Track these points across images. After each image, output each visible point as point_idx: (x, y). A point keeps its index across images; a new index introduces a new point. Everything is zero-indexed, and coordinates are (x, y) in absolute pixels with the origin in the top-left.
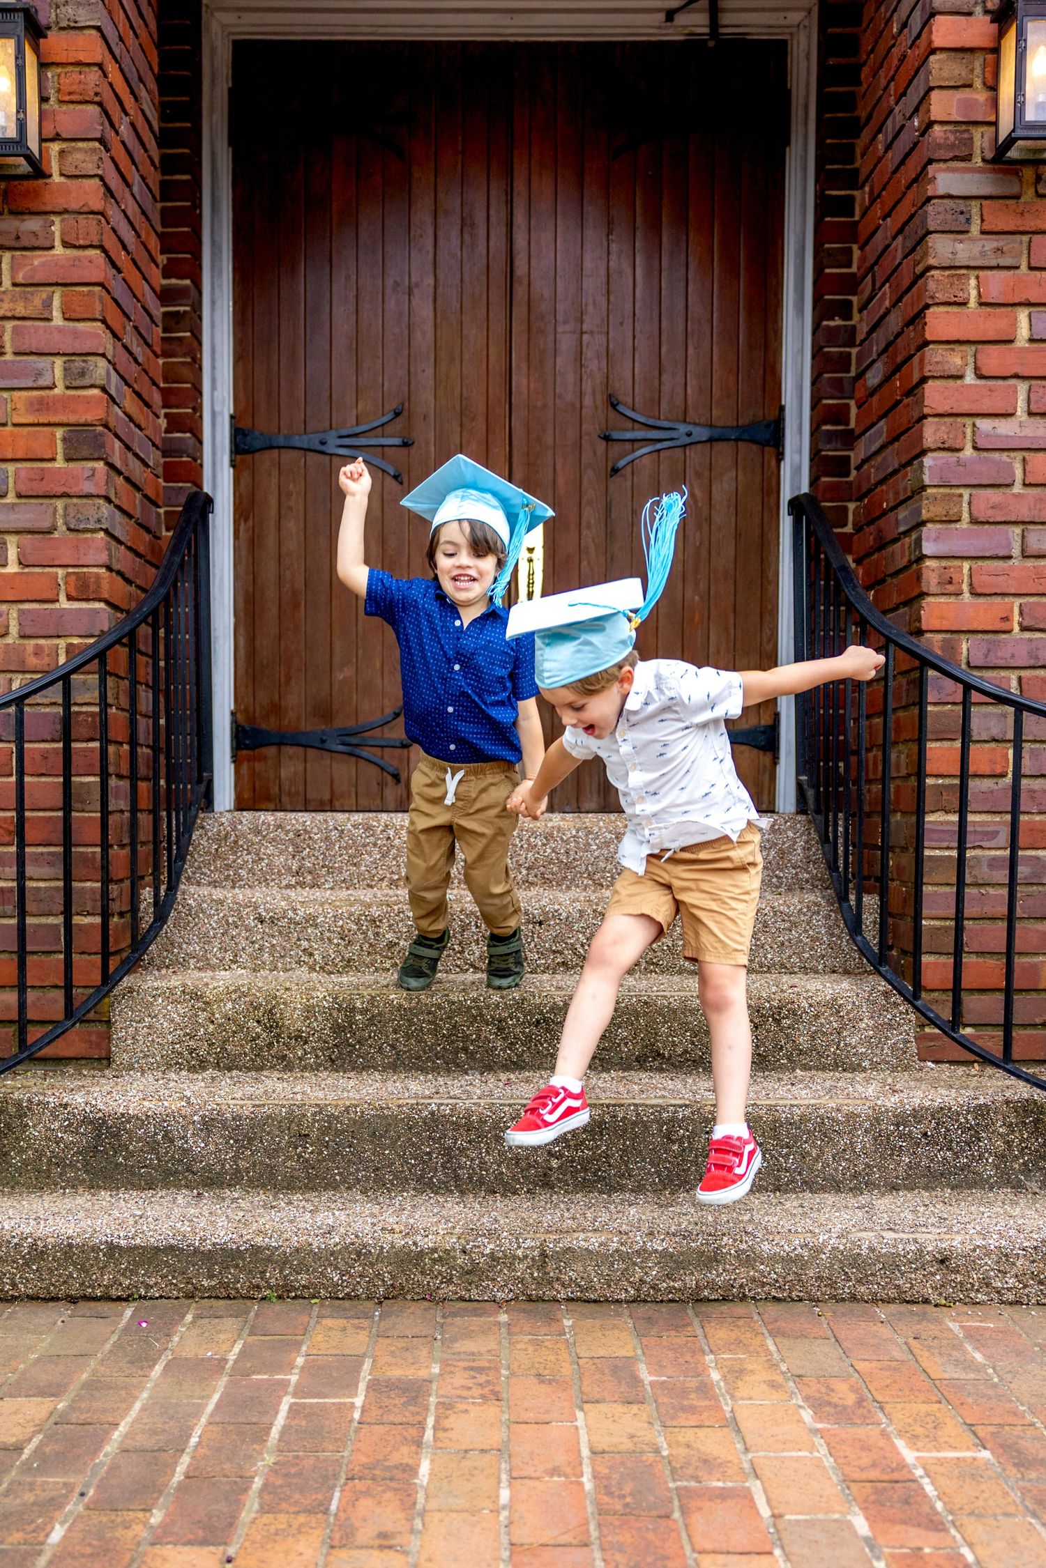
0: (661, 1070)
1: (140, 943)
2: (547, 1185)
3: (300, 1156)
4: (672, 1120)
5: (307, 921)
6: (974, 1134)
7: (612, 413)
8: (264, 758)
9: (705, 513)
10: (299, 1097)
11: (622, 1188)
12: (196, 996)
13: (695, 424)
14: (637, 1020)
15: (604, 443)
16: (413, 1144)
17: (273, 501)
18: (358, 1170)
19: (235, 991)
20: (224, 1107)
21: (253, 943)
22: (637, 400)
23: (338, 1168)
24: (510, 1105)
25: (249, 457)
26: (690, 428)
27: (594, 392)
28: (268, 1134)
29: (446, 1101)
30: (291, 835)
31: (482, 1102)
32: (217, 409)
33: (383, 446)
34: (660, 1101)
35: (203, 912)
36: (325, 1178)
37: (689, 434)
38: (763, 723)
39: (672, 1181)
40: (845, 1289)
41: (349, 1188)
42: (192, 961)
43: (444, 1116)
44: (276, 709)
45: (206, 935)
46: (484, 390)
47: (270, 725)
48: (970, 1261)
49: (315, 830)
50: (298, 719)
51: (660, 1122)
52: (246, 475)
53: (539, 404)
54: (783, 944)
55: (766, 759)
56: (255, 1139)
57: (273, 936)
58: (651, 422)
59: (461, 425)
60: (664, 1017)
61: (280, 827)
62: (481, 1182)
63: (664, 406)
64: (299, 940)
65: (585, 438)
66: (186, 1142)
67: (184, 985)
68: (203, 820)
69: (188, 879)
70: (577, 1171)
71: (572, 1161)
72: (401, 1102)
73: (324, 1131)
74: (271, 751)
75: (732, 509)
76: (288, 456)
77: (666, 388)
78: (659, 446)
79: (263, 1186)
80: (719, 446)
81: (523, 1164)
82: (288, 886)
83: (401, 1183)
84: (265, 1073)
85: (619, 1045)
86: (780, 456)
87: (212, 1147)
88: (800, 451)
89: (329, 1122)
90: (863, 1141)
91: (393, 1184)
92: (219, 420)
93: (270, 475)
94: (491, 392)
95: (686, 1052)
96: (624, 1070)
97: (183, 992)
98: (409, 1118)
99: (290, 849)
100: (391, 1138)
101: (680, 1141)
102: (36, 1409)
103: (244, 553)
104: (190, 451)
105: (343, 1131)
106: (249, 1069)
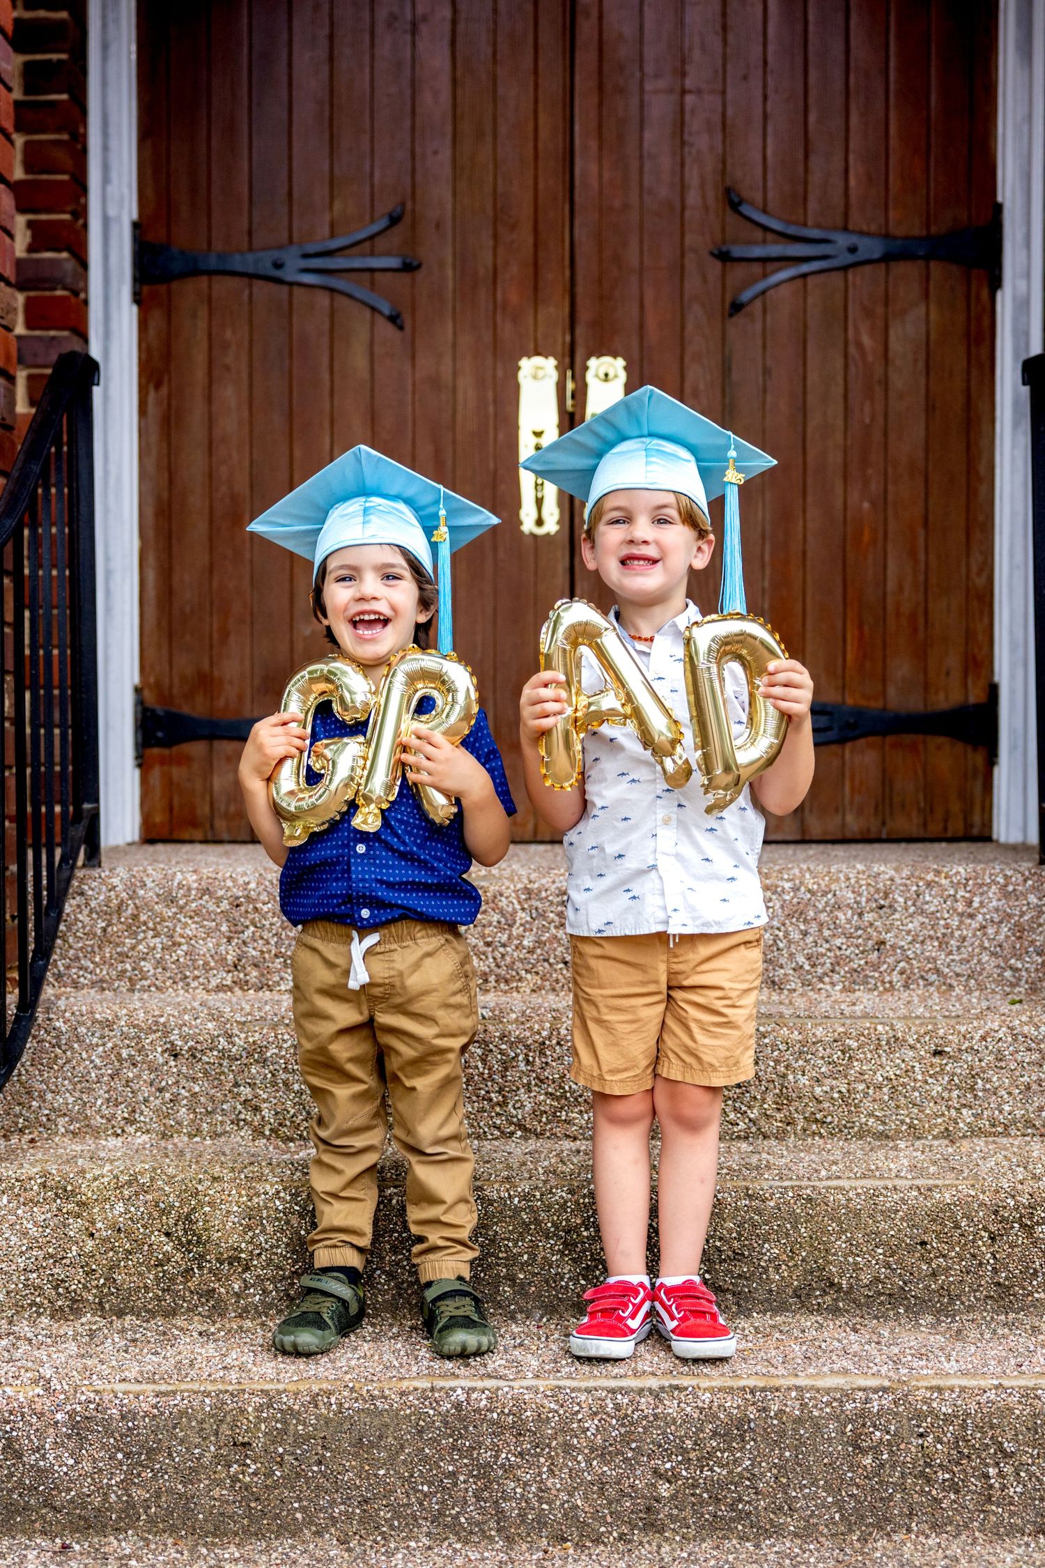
0: (835, 1311)
2: (653, 1526)
3: (235, 1479)
4: (862, 1414)
5: (250, 1055)
7: (731, 217)
8: (185, 760)
9: (878, 371)
10: (233, 1376)
11: (777, 1531)
12: (64, 1193)
13: (862, 233)
14: (795, 1228)
15: (718, 265)
16: (426, 1460)
17: (200, 358)
18: (333, 1503)
19: (129, 1183)
20: (106, 1397)
21: (161, 1090)
22: (770, 195)
23: (299, 1500)
24: (588, 1391)
25: (162, 289)
26: (854, 239)
27: (703, 184)
28: (182, 1442)
29: (480, 1384)
30: (225, 905)
31: (541, 1384)
32: (112, 212)
33: (372, 270)
34: (839, 1381)
35: (80, 1040)
36: (277, 1516)
37: (853, 250)
38: (972, 700)
39: (863, 1517)
41: (318, 1534)
42: (62, 1121)
43: (478, 1411)
44: (206, 682)
45: (84, 1078)
46: (531, 182)
47: (196, 708)
49: (264, 897)
50: (240, 698)
51: (842, 1419)
52: (157, 316)
53: (617, 204)
54: (1028, 1088)
55: (979, 759)
56: (159, 1450)
57: (194, 1080)
58: (791, 230)
59: (495, 236)
60: (840, 1224)
61: (206, 891)
62: (541, 1522)
63: (813, 205)
64: (236, 1085)
65: (690, 256)
66: (43, 1457)
67: (45, 1174)
68: (82, 881)
69: (59, 977)
70: (702, 1503)
71: (694, 1486)
72: (405, 1385)
73: (276, 1437)
74: (197, 749)
75: (921, 365)
76: (223, 286)
77: (815, 178)
78: (805, 268)
79: (173, 1530)
80: (899, 268)
81: (611, 1492)
82: (220, 988)
83: (406, 1522)
84: (179, 1321)
85: (766, 1270)
86: (995, 282)
87: (87, 1466)
88: (1028, 276)
89: (285, 1422)
91: (392, 1527)
92: (114, 229)
93: (194, 316)
94: (541, 186)
95: (877, 1280)
96: (776, 1311)
97: (44, 1185)
98: (420, 1415)
99: (224, 928)
100: (388, 1448)
101: (876, 1450)
103: (154, 438)
104: (69, 280)
105: (309, 1437)
106: (153, 1314)
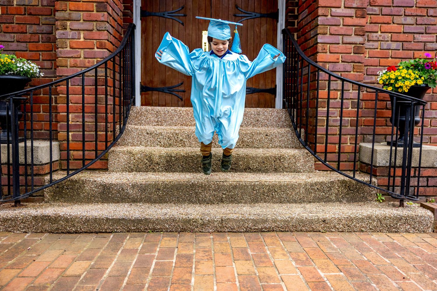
0: (250, 172)
1: (115, 139)
2: (222, 202)
3: (158, 194)
4: (254, 185)
5: (160, 134)
6: (330, 188)
7: (236, 10)
8: (148, 94)
9: (259, 35)
10: (158, 179)
11: (241, 203)
12: (131, 153)
13: (257, 13)
14: (244, 159)
15: (234, 17)
16: (187, 191)
17: (151, 29)
18: (173, 198)
19: (141, 152)
20: (138, 182)
21: (145, 139)
22: (243, 6)
23: (168, 197)
24: (213, 181)
25: (145, 18)
26: (256, 14)
27: (232, 4)
28: (149, 189)
29: (196, 180)
30: (155, 112)
31: (205, 180)
32: (137, 5)
33: (179, 16)
34: (251, 180)
35: (132, 131)
36: (164, 200)
37: (255, 15)
38: (272, 87)
39: (254, 201)
40: (299, 228)
41: (171, 203)
42: (129, 144)
43: (196, 184)
44: (151, 82)
45: (133, 137)
47: (150, 86)
48: (331, 221)
49: (162, 111)
50: (157, 84)
51: (251, 186)
52: (144, 23)
53: (218, 7)
54: (280, 141)
55: (273, 96)
56: (146, 190)
57: (151, 138)
58: (246, 12)
59: (199, 11)
60: (251, 159)
61: (152, 110)
62: (205, 201)
63: (249, 8)
64: (157, 139)
65: (230, 16)
66: (128, 191)
67: (127, 150)
68: (133, 108)
69: (129, 123)
70: (230, 198)
71: (229, 196)
72: (184, 180)
73: (164, 188)
74: (150, 92)
75: (266, 34)
76: (155, 18)
77: (250, 4)
78: (248, 18)
79: (148, 202)
80: (263, 19)
81: (216, 196)
82: (155, 125)
83: (184, 201)
84: (149, 173)
85: (240, 166)
86: (277, 21)
87: (134, 192)
88: (283, 20)
89: (166, 186)
90: (302, 190)
91: (182, 202)
92: (137, 8)
93: (150, 22)
94: (206, 3)
95: (257, 168)
96: (241, 172)
97: (127, 152)
98: (186, 184)
99: (155, 116)
100: (181, 190)
101: (256, 190)
102: (85, 264)
103: (143, 42)
104: (130, 15)
105: (169, 188)
106: (144, 172)
